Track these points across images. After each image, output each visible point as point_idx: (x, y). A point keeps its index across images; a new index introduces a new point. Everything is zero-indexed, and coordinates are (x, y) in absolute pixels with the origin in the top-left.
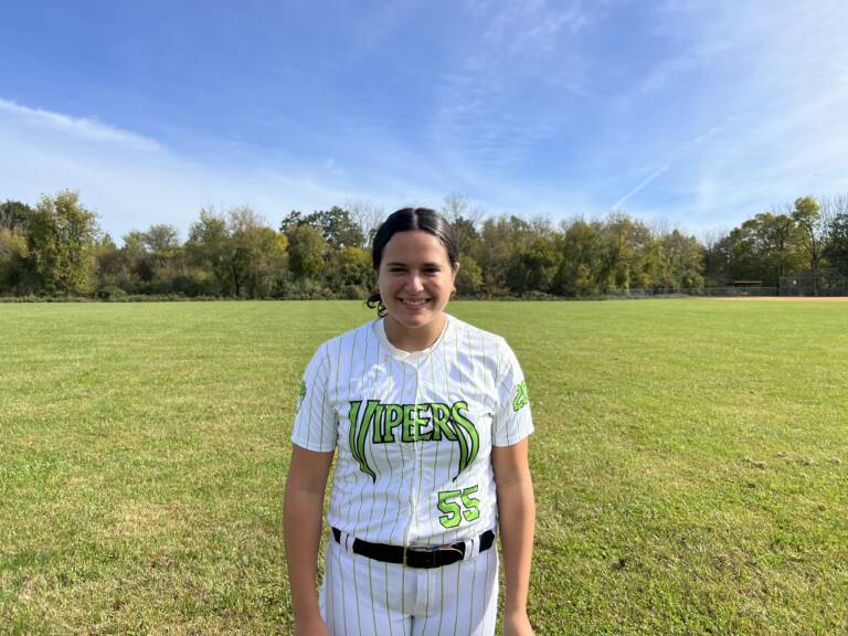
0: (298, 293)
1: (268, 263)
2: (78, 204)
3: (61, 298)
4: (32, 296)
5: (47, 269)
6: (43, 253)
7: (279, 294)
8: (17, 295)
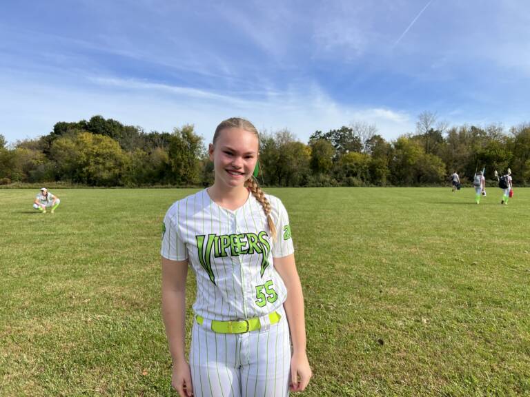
0: (316, 182)
1: (298, 164)
2: (193, 132)
3: (184, 186)
4: (169, 185)
5: (177, 170)
6: (175, 161)
7: (303, 184)
8: (162, 184)
